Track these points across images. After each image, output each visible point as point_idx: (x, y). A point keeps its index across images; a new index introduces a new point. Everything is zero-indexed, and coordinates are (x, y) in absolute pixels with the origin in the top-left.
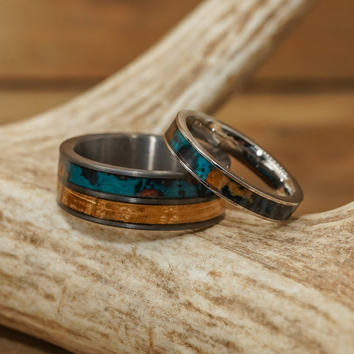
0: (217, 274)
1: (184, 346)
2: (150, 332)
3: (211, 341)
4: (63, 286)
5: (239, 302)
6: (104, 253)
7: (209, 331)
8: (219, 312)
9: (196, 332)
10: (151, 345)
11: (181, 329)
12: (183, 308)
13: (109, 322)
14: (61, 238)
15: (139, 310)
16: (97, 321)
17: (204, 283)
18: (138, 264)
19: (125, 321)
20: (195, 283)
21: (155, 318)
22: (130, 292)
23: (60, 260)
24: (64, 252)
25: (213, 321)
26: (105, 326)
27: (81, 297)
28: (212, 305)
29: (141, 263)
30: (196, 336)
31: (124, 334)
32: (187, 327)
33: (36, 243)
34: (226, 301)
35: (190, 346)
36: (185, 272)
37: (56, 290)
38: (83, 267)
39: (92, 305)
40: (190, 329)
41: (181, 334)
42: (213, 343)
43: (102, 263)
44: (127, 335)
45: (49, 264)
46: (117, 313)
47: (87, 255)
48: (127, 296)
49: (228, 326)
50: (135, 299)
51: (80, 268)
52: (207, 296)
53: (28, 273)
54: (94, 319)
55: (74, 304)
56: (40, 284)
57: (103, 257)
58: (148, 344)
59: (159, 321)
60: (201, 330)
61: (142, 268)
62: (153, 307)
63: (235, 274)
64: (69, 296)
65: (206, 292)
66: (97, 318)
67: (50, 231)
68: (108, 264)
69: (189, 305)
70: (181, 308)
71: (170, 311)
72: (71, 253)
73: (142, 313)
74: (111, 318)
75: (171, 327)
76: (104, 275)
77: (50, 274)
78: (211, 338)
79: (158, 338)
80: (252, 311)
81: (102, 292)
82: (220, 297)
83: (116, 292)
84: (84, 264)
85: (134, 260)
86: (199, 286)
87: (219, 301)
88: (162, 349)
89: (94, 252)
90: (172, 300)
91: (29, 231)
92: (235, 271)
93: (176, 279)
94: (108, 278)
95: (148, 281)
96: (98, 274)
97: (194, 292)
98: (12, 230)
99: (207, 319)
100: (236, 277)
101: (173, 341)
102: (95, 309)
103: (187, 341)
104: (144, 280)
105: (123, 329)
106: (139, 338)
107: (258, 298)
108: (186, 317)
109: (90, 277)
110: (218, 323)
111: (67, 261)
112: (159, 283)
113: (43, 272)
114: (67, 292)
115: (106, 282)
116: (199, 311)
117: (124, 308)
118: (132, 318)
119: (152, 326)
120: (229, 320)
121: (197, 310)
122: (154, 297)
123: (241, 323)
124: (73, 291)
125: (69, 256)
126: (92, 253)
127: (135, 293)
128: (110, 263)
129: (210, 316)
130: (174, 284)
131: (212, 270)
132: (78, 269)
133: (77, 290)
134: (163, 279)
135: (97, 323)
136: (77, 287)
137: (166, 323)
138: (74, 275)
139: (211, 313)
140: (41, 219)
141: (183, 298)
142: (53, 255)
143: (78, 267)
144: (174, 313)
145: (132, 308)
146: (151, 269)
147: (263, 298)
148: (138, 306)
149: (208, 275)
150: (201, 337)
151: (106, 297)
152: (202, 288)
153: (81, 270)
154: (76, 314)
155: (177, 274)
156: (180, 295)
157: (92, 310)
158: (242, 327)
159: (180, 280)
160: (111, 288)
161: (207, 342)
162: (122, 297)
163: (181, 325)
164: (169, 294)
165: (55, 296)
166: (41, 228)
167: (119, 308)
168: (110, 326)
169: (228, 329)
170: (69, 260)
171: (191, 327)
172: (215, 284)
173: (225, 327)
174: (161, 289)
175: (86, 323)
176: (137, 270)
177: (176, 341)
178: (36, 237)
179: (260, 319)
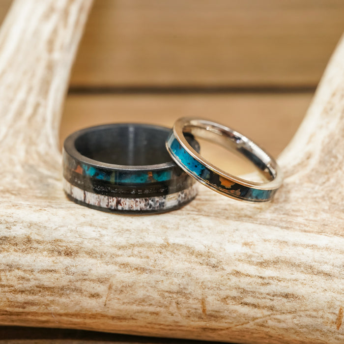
0: (250, 244)
1: (240, 305)
2: (203, 302)
3: (268, 297)
4: (108, 285)
5: (282, 261)
6: (140, 249)
7: (264, 290)
8: (268, 272)
9: (251, 293)
10: (204, 311)
11: (234, 293)
12: (232, 277)
13: (160, 302)
14: (94, 246)
15: (190, 287)
16: (146, 304)
17: (243, 253)
18: (175, 251)
19: (176, 298)
20: (235, 255)
21: (207, 290)
22: (177, 275)
23: (100, 264)
24: (101, 257)
25: (266, 281)
26: (155, 306)
27: (128, 289)
28: (260, 269)
29: (177, 250)
30: (252, 296)
31: (176, 308)
32: (240, 290)
33: (71, 255)
34: (270, 263)
35: (246, 304)
36: (221, 248)
37: (101, 289)
38: (125, 265)
39: (140, 294)
40: (244, 291)
41: (235, 297)
42: (272, 298)
43: (141, 257)
44: (178, 308)
45: (90, 270)
46: (167, 294)
47: (125, 254)
48: (175, 279)
49: (282, 282)
50: (184, 280)
51: (122, 266)
52: (250, 263)
53: (70, 281)
54: (143, 303)
55: (121, 296)
56: (84, 288)
57: (140, 253)
58: (200, 311)
59: (211, 292)
60: (256, 290)
61: (180, 253)
62: (202, 283)
63: (265, 241)
64: (116, 291)
65: (249, 259)
66: (146, 302)
67: (82, 243)
68: (148, 257)
69: (237, 273)
70: (230, 278)
71: (220, 281)
72: (109, 256)
73: (193, 288)
74: (161, 299)
75: (223, 294)
76: (148, 267)
77: (94, 278)
78: (268, 294)
79: (211, 304)
80: (299, 266)
81: (150, 281)
82: (264, 261)
83: (164, 278)
84: (125, 263)
85: (169, 248)
86: (240, 256)
87: (263, 264)
88: (216, 311)
89: (130, 250)
90: (219, 273)
91: (62, 247)
92: (263, 238)
93: (216, 256)
94: (152, 268)
95: (190, 262)
96: (141, 268)
97: (237, 262)
98: (44, 250)
99: (260, 281)
100: (267, 242)
101: (227, 304)
102: (144, 295)
103: (242, 301)
104: (186, 263)
105: (174, 305)
106: (191, 308)
107: (299, 255)
108: (238, 283)
109: (134, 272)
110: (271, 281)
111: (107, 263)
112: (201, 262)
113: (86, 277)
114: (114, 287)
115: (151, 272)
116: (249, 276)
117: (175, 288)
118: (183, 294)
119: (204, 297)
120: (281, 277)
121: (247, 276)
122: (202, 274)
123: (293, 277)
124: (120, 287)
125: (107, 259)
126: (129, 251)
127: (182, 275)
128: (149, 256)
129: (261, 277)
130: (216, 260)
131: (243, 241)
132: (121, 268)
133: (124, 284)
134: (203, 258)
135: (147, 305)
136: (123, 282)
137: (218, 291)
138: (118, 274)
139: (261, 275)
140: (69, 234)
141: (229, 269)
142: (92, 261)
143: (120, 266)
144: (224, 282)
145: (182, 287)
146: (189, 252)
147: (303, 254)
148: (188, 284)
149: (243, 246)
150: (257, 295)
151: (154, 284)
152: (243, 258)
153: (124, 268)
154: (124, 303)
155: (215, 251)
156: (225, 267)
157: (141, 297)
158: (296, 280)
159: (220, 256)
160: (158, 276)
161: (265, 298)
162: (170, 281)
163: (234, 290)
164: (214, 269)
165: (101, 294)
166: (71, 242)
167: (168, 290)
168: (160, 305)
169: (282, 284)
170: (108, 262)
171: (244, 290)
172: (253, 252)
173: (279, 283)
174: (205, 266)
175: (135, 308)
176: (177, 257)
177: (231, 303)
178: (70, 250)
179: (310, 270)
